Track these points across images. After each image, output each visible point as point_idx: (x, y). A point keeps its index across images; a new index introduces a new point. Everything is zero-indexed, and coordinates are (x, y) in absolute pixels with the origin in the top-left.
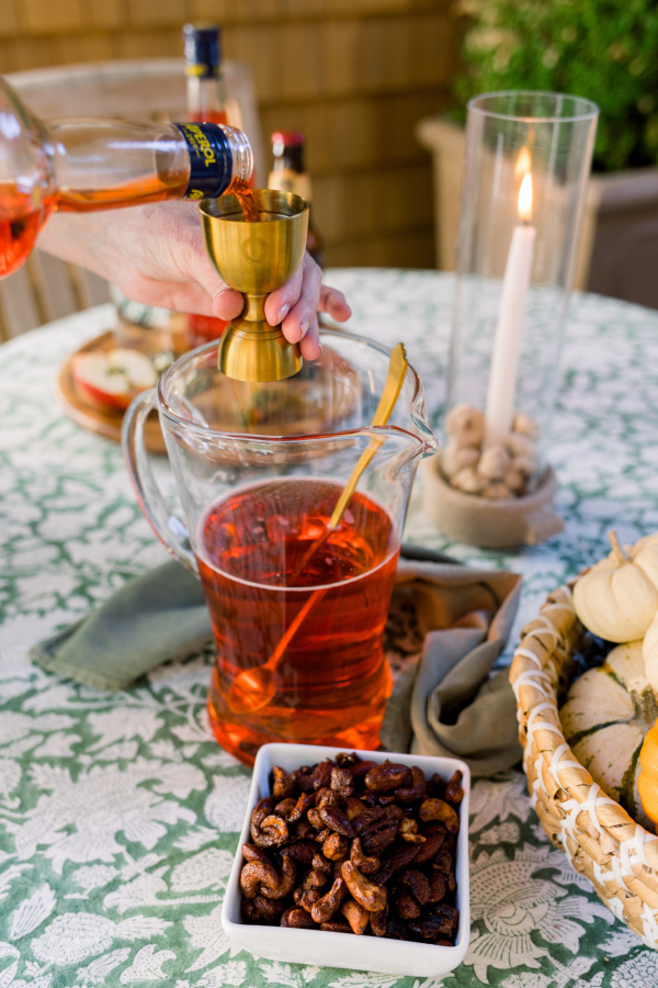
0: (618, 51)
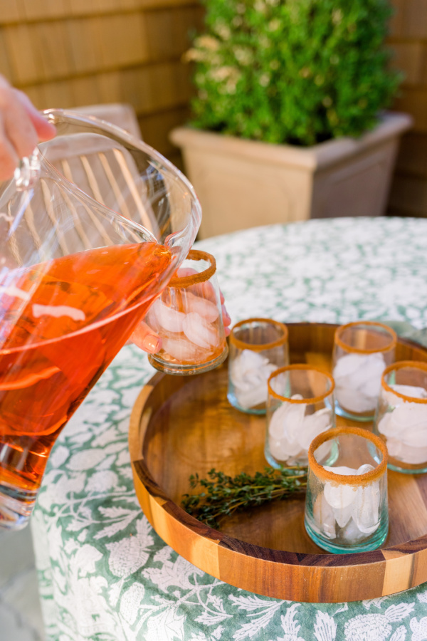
0: (306, 73)
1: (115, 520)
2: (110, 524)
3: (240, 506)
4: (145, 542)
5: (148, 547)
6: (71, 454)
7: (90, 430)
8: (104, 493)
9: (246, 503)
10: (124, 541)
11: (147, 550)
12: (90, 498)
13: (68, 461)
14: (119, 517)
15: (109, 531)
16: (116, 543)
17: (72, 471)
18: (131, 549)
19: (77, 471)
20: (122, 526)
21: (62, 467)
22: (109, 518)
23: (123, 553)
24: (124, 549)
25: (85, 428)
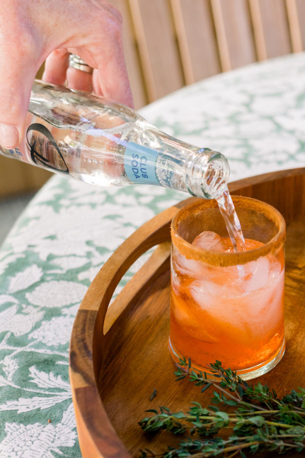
1: (42, 392)
2: (32, 396)
3: (244, 450)
4: (63, 438)
5: (61, 448)
6: (42, 280)
7: (89, 255)
8: (52, 348)
9: (254, 445)
10: (35, 428)
11: (57, 451)
12: (28, 349)
13: (32, 288)
14: (49, 389)
15: (23, 405)
16: (22, 425)
17: (28, 304)
18: (36, 443)
19: (36, 307)
20: (44, 404)
21: (20, 294)
22: (36, 386)
23: (22, 444)
24: (28, 438)
25: (83, 249)
